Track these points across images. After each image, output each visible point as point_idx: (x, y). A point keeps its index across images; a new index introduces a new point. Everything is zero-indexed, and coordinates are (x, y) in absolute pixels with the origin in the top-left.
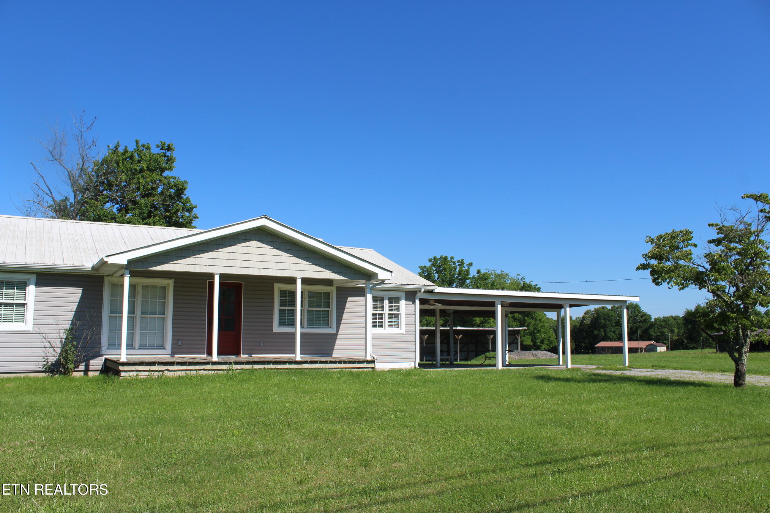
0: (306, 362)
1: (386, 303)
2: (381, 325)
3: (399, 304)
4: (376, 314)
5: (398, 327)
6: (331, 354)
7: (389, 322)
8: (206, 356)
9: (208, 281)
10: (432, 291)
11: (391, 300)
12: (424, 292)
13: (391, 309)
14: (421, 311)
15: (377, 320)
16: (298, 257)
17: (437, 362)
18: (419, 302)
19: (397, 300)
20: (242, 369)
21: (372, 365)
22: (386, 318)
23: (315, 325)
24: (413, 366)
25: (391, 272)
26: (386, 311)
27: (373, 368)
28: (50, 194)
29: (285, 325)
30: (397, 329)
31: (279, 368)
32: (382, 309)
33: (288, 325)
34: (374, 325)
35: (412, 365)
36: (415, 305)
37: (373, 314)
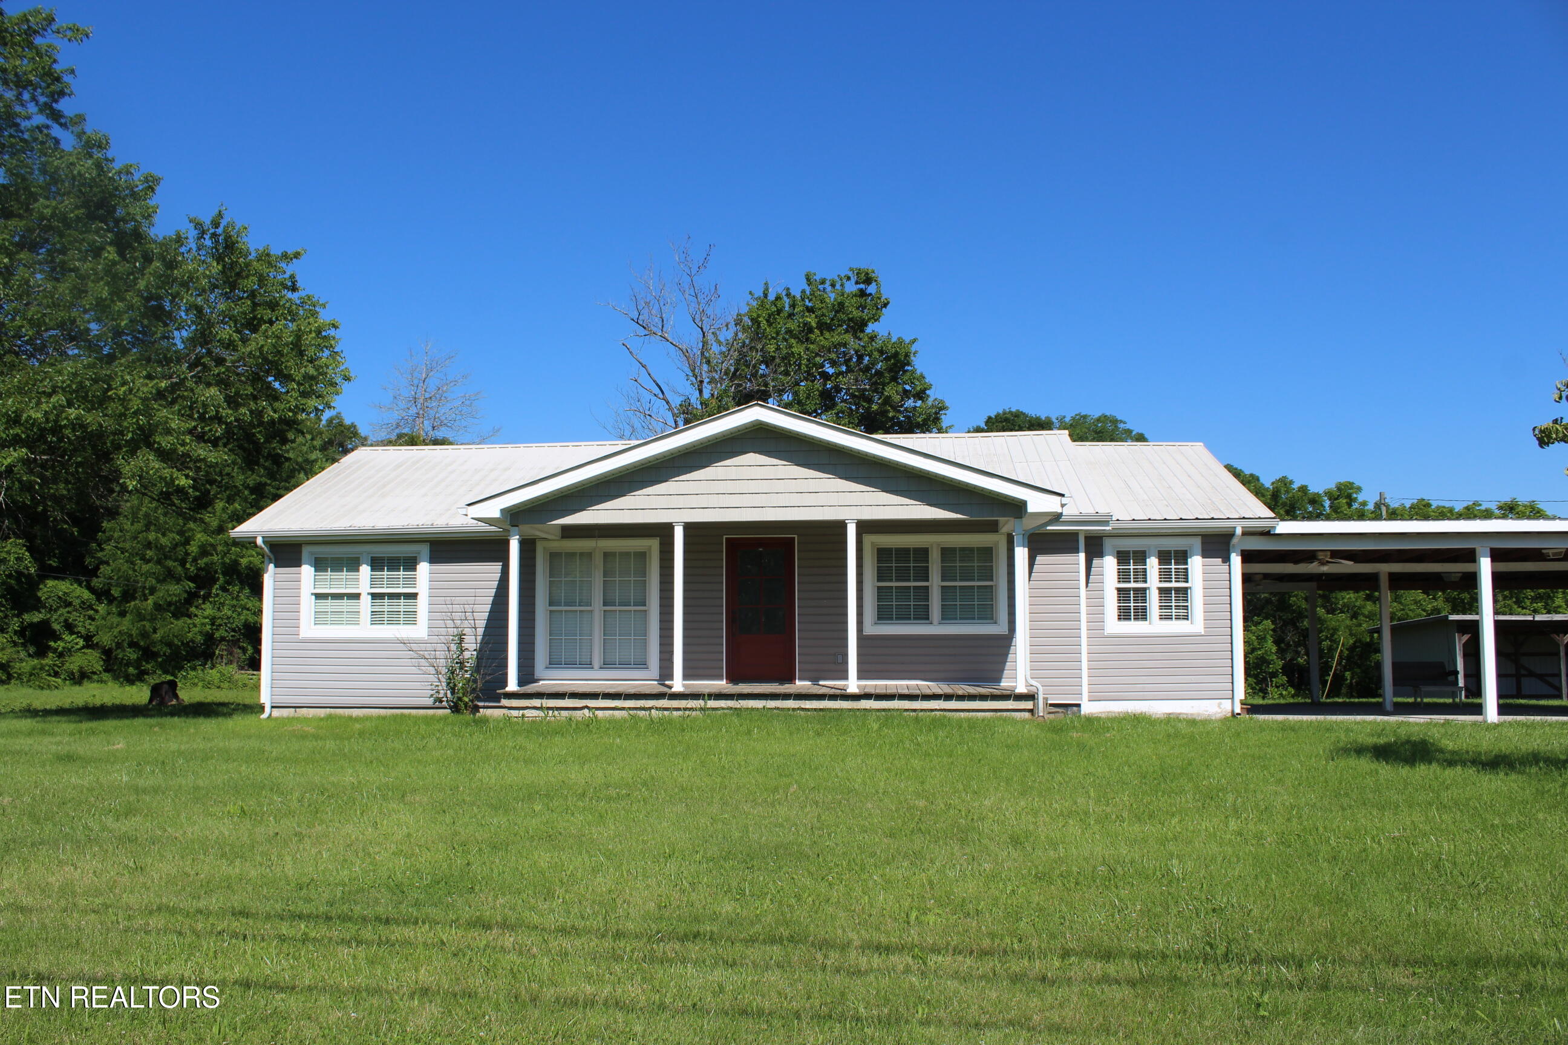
0: (867, 696)
1: (1153, 564)
2: (1142, 614)
3: (1186, 564)
4: (1128, 590)
5: (1187, 619)
6: (998, 680)
7: (1161, 607)
8: (724, 682)
9: (725, 537)
10: (1269, 531)
11: (1164, 557)
12: (1244, 534)
13: (1165, 576)
14: (1247, 578)
15: (1132, 604)
16: (847, 479)
17: (1384, 700)
18: (1239, 559)
19: (1182, 557)
20: (730, 709)
21: (1029, 705)
22: (1154, 598)
23: (961, 619)
24: (1229, 708)
25: (1062, 495)
26: (1153, 583)
27: (1031, 711)
28: (661, 396)
29: (891, 619)
30: (1185, 622)
31: (807, 707)
32: (1143, 576)
33: (897, 619)
34: (1124, 615)
35: (1227, 705)
36: (1229, 566)
37: (1119, 590)
